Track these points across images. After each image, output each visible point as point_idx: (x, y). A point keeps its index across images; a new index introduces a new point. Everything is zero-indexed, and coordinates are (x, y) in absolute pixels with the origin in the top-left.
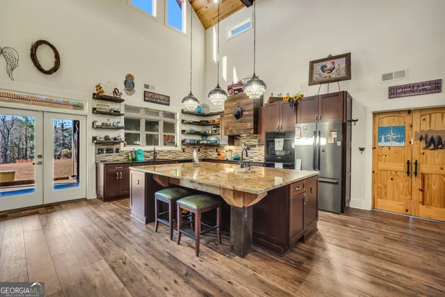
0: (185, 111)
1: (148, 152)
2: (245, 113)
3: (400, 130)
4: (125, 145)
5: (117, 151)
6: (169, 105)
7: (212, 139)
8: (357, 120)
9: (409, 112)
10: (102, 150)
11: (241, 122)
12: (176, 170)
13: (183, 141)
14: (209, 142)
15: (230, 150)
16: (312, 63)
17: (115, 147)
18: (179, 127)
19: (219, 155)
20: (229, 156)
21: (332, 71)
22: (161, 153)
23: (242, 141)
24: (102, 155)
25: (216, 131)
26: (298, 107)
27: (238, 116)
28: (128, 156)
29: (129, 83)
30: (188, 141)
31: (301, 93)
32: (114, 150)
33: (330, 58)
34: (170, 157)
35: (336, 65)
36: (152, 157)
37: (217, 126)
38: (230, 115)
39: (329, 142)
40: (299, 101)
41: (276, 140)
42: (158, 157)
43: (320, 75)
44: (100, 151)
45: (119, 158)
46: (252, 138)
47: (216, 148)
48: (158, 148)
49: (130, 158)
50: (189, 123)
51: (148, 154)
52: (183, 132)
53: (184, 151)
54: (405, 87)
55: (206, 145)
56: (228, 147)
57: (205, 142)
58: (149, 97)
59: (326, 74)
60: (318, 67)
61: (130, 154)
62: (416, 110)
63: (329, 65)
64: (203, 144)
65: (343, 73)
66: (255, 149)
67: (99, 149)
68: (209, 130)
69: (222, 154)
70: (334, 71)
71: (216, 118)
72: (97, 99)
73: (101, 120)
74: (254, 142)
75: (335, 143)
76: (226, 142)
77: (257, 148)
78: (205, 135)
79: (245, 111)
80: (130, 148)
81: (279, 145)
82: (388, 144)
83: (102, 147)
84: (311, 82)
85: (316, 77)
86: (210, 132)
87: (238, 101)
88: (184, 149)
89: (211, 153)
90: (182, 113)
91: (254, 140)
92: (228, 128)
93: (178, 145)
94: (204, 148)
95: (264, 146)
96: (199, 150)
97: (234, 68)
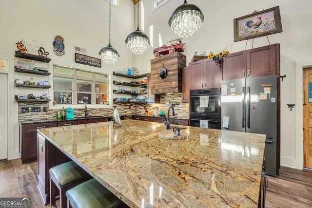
0: (116, 72)
1: (79, 110)
2: (169, 73)
4: (54, 104)
5: (45, 110)
6: (100, 67)
7: (141, 97)
8: (285, 76)
10: (27, 109)
11: (166, 81)
12: (108, 126)
13: (114, 100)
14: (138, 101)
15: (156, 108)
16: (236, 21)
17: (42, 106)
18: (111, 87)
19: (147, 112)
20: (156, 113)
21: (259, 26)
22: (93, 111)
23: (167, 99)
24: (26, 114)
25: (144, 91)
26: (224, 64)
27: (163, 76)
28: (57, 115)
29: (59, 45)
30: (119, 100)
31: (226, 50)
32: (42, 108)
33: (256, 14)
34: (102, 114)
35: (263, 20)
36: (84, 115)
37: (145, 86)
38: (156, 76)
39: (261, 98)
40: (224, 58)
41: (201, 97)
42: (90, 114)
43: (246, 30)
44: (24, 110)
45: (47, 116)
46: (176, 96)
47: (144, 105)
48: (89, 106)
49: (59, 116)
50: (120, 84)
51: (80, 112)
52: (114, 91)
55: (136, 103)
56: (155, 105)
57: (135, 100)
58: (81, 59)
60: (243, 24)
61: (59, 113)
63: (255, 20)
64: (133, 102)
65: (272, 27)
66: (179, 106)
67: (23, 108)
68: (138, 90)
69: (149, 111)
70: (261, 26)
71: (144, 80)
72: (19, 57)
73: (22, 78)
74: (179, 99)
75: (269, 100)
76: (153, 100)
77: (181, 105)
78: (135, 94)
79: (170, 71)
80: (60, 107)
81: (204, 102)
83: (27, 106)
84: (237, 39)
85: (241, 33)
86: (139, 92)
87: (162, 62)
88: (115, 107)
89: (140, 110)
90: (114, 74)
91: (178, 98)
92: (154, 88)
93: (110, 103)
94: (134, 105)
95: (188, 104)
96: (130, 108)
97: (160, 35)
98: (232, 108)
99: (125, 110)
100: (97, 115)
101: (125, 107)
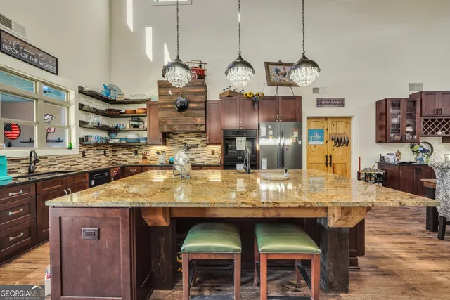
1: (13, 160)
2: (192, 105)
3: (321, 132)
7: (132, 136)
9: (326, 119)
11: (186, 116)
13: (82, 140)
14: (123, 142)
16: (267, 64)
18: (74, 116)
21: (284, 76)
22: (43, 161)
23: (178, 139)
25: (137, 126)
26: (260, 105)
30: (93, 139)
31: (262, 92)
33: (280, 64)
36: (23, 171)
37: (138, 119)
40: (260, 99)
41: (237, 138)
42: (38, 169)
43: (276, 77)
46: (193, 136)
47: (133, 149)
51: (15, 165)
52: (82, 124)
53: (84, 156)
54: (326, 100)
55: (114, 145)
57: (115, 141)
58: (13, 45)
59: (280, 77)
60: (272, 69)
62: (332, 118)
66: (197, 149)
68: (126, 123)
71: (138, 109)
75: (297, 142)
77: (200, 148)
78: (113, 131)
79: (191, 102)
81: (241, 144)
82: (314, 143)
84: (270, 83)
85: (272, 78)
86: (126, 127)
88: (84, 153)
89: (125, 157)
90: (81, 91)
91: (196, 139)
92: (164, 123)
93: (73, 145)
94: (111, 149)
95: (220, 147)
96: (105, 154)
97: (165, 45)
98: (269, 151)
99: (98, 158)
100: (52, 170)
101: (99, 153)
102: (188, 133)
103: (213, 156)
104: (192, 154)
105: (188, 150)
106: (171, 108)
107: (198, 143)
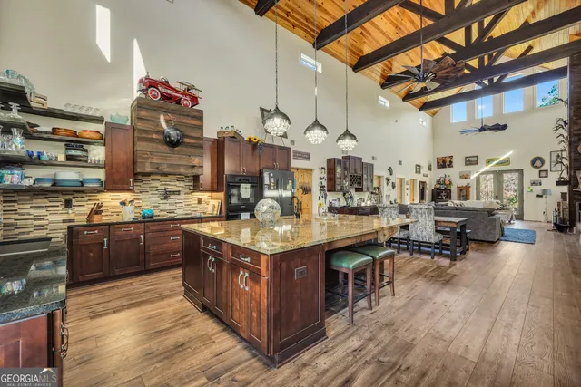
2: (187, 140)
9: (297, 169)
11: (179, 153)
15: (132, 201)
20: (129, 214)
62: (301, 169)
81: (246, 191)
87: (172, 116)
91: (177, 183)
97: (135, 42)
102: (166, 175)
103: (199, 206)
104: (171, 204)
105: (166, 198)
106: (157, 139)
107: (180, 189)
